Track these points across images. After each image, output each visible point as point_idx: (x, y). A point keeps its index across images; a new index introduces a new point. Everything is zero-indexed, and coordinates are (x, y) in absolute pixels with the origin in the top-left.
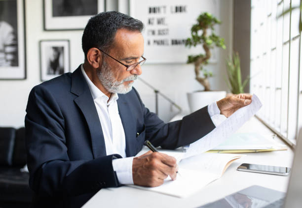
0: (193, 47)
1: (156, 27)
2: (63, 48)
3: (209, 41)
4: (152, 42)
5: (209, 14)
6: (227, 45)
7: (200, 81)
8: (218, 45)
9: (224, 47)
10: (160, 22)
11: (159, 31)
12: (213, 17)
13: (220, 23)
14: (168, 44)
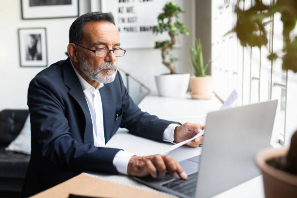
0: (159, 34)
1: (125, 15)
2: (40, 35)
3: (174, 29)
4: (122, 29)
5: (174, 4)
6: (191, 32)
7: (167, 65)
8: (182, 32)
9: (188, 34)
10: (129, 10)
11: (128, 19)
12: (177, 6)
13: (183, 12)
14: (136, 31)
